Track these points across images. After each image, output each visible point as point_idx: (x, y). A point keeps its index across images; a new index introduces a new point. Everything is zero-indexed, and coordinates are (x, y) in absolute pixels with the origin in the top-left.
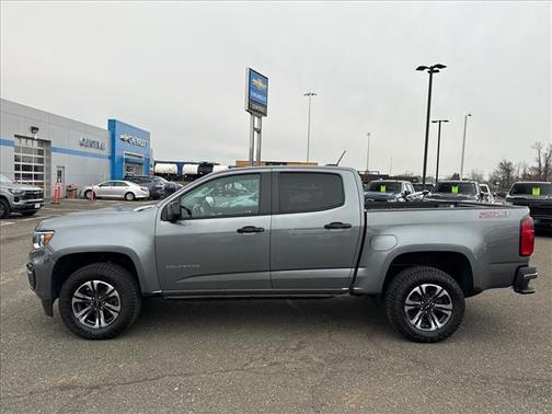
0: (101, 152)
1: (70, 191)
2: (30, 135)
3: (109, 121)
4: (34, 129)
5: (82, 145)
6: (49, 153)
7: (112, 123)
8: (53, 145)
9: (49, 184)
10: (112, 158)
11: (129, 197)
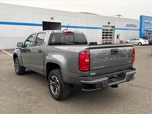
0: (135, 28)
1: (121, 42)
2: (108, 25)
3: (140, 16)
4: (109, 23)
5: (127, 26)
6: (114, 30)
7: (141, 17)
8: (115, 28)
9: (114, 40)
10: (140, 30)
11: (140, 44)
